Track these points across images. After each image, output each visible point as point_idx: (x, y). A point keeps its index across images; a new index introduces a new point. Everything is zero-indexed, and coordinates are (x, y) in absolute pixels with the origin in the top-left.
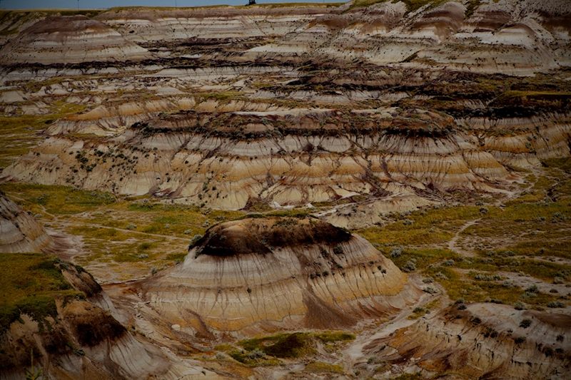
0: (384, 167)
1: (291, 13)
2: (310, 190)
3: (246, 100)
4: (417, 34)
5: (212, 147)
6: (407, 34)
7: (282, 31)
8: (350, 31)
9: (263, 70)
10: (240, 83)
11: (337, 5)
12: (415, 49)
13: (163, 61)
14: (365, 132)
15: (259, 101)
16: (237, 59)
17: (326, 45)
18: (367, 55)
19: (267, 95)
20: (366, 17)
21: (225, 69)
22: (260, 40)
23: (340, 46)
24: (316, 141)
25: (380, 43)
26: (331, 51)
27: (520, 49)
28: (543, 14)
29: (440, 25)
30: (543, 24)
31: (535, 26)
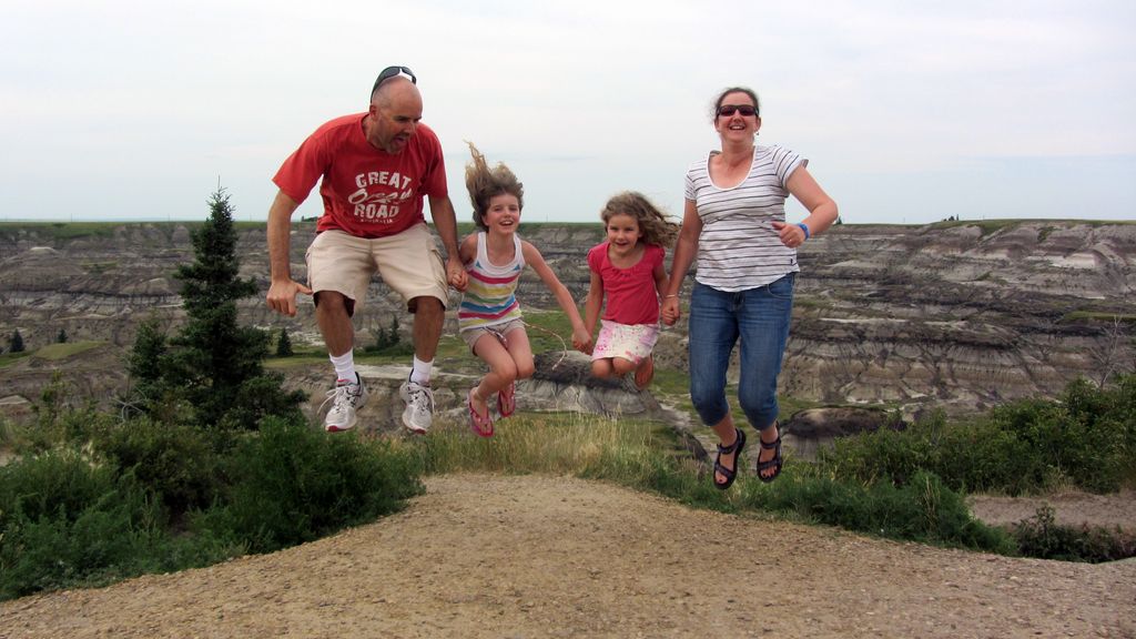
0: (952, 374)
1: (873, 233)
2: (882, 389)
3: (830, 308)
4: (990, 256)
5: (799, 347)
6: (980, 256)
7: (866, 248)
8: (928, 251)
9: (845, 283)
10: (825, 293)
11: (916, 227)
12: (987, 269)
14: (935, 342)
15: (841, 309)
16: (823, 272)
17: (905, 263)
18: (942, 273)
19: (848, 305)
20: (942, 239)
21: (812, 280)
22: (844, 257)
23: (919, 265)
24: (889, 347)
25: (955, 262)
26: (908, 268)
27: (1087, 272)
28: (1116, 240)
29: (1014, 248)
30: (1117, 250)
31: (1107, 252)
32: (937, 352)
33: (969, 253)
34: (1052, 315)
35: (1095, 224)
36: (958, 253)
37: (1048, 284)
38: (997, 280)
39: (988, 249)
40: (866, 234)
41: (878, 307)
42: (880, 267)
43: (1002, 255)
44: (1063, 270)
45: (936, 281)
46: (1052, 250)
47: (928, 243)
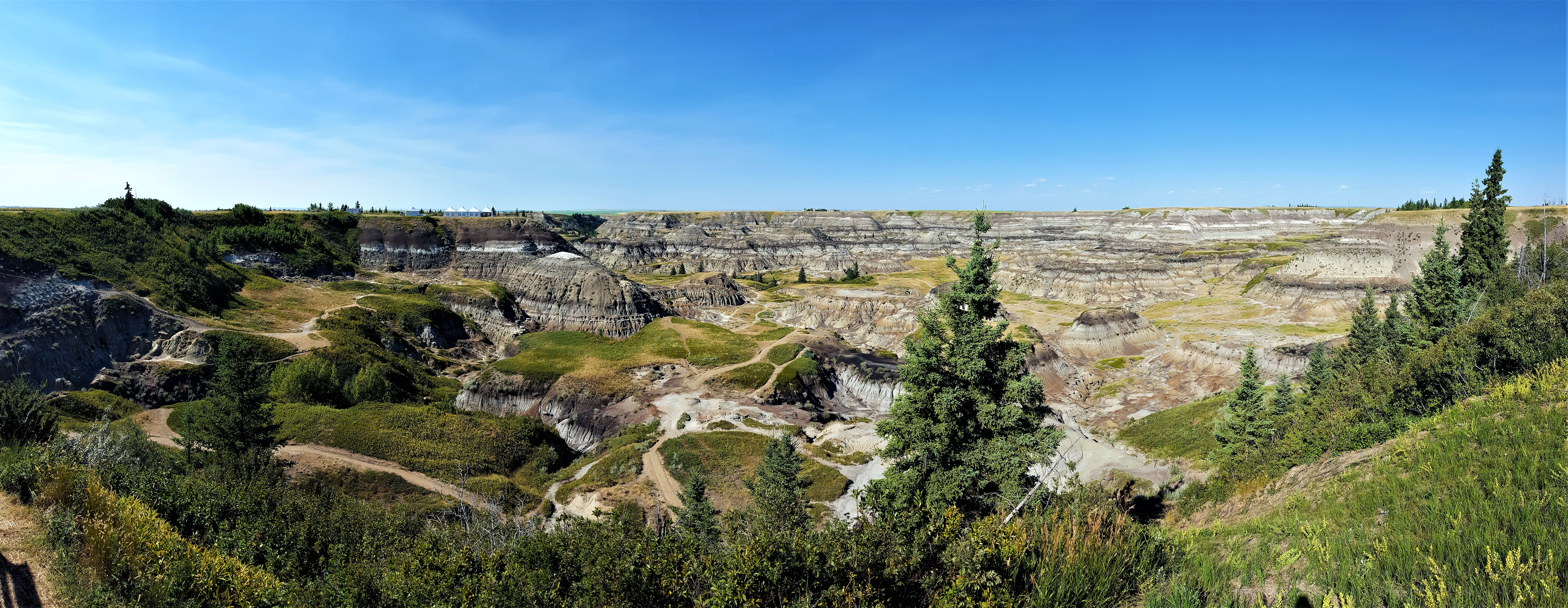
0: (1141, 286)
1: (1094, 216)
2: (1111, 296)
4: (1146, 226)
5: (1071, 277)
6: (1141, 226)
7: (1089, 224)
9: (1083, 242)
10: (1074, 247)
11: (1110, 213)
12: (1145, 233)
13: (1040, 237)
14: (1130, 271)
15: (1085, 256)
17: (1108, 230)
18: (1125, 236)
19: (1088, 253)
22: (1081, 228)
23: (1115, 232)
24: (1112, 275)
25: (1130, 230)
26: (1110, 233)
27: (1188, 232)
28: (1196, 217)
29: (1155, 222)
30: (1196, 221)
31: (1193, 222)
32: (1133, 275)
33: (1136, 225)
34: (1176, 253)
35: (1187, 210)
36: (1131, 226)
37: (1172, 238)
38: (1150, 238)
39: (1145, 223)
40: (1087, 216)
41: (1101, 254)
42: (1097, 233)
43: (1150, 226)
44: (1178, 232)
45: (1123, 240)
46: (1170, 223)
47: (1117, 221)
